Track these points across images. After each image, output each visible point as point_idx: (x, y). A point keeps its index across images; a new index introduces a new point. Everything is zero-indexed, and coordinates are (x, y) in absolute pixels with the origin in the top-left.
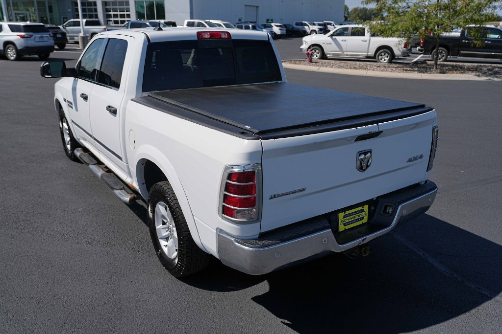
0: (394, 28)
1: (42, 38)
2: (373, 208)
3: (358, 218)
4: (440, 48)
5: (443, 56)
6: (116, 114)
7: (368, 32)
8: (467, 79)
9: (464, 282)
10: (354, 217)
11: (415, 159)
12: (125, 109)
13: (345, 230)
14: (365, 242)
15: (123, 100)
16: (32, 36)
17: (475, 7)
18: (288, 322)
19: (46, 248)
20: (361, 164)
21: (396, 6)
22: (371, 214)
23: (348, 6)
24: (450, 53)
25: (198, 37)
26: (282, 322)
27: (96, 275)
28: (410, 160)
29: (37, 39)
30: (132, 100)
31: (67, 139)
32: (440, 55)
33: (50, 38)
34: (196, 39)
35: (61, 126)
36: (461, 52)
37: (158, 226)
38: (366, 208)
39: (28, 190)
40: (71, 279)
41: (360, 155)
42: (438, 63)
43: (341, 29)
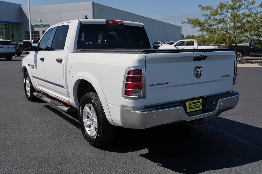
0: (211, 39)
1: (9, 48)
2: (205, 101)
3: (197, 106)
4: (238, 52)
5: (240, 56)
6: (62, 62)
7: (196, 43)
8: (255, 67)
9: (259, 148)
10: (195, 105)
11: (226, 76)
12: (67, 58)
13: (190, 112)
14: (201, 117)
15: (66, 54)
16: (3, 47)
17: (256, 27)
18: (161, 164)
19: (20, 136)
20: (197, 73)
21: (211, 28)
22: (204, 105)
23: (184, 35)
24: (244, 55)
25: (106, 23)
26: (157, 164)
27: (50, 147)
28: (223, 77)
29: (6, 49)
30: (71, 53)
31: (28, 89)
32: (238, 56)
33: (13, 48)
34: (105, 24)
35: (25, 82)
36: (251, 54)
37: (85, 119)
38: (201, 101)
39: (6, 113)
40: (36, 148)
41: (196, 68)
42: (237, 60)
43: (181, 42)
